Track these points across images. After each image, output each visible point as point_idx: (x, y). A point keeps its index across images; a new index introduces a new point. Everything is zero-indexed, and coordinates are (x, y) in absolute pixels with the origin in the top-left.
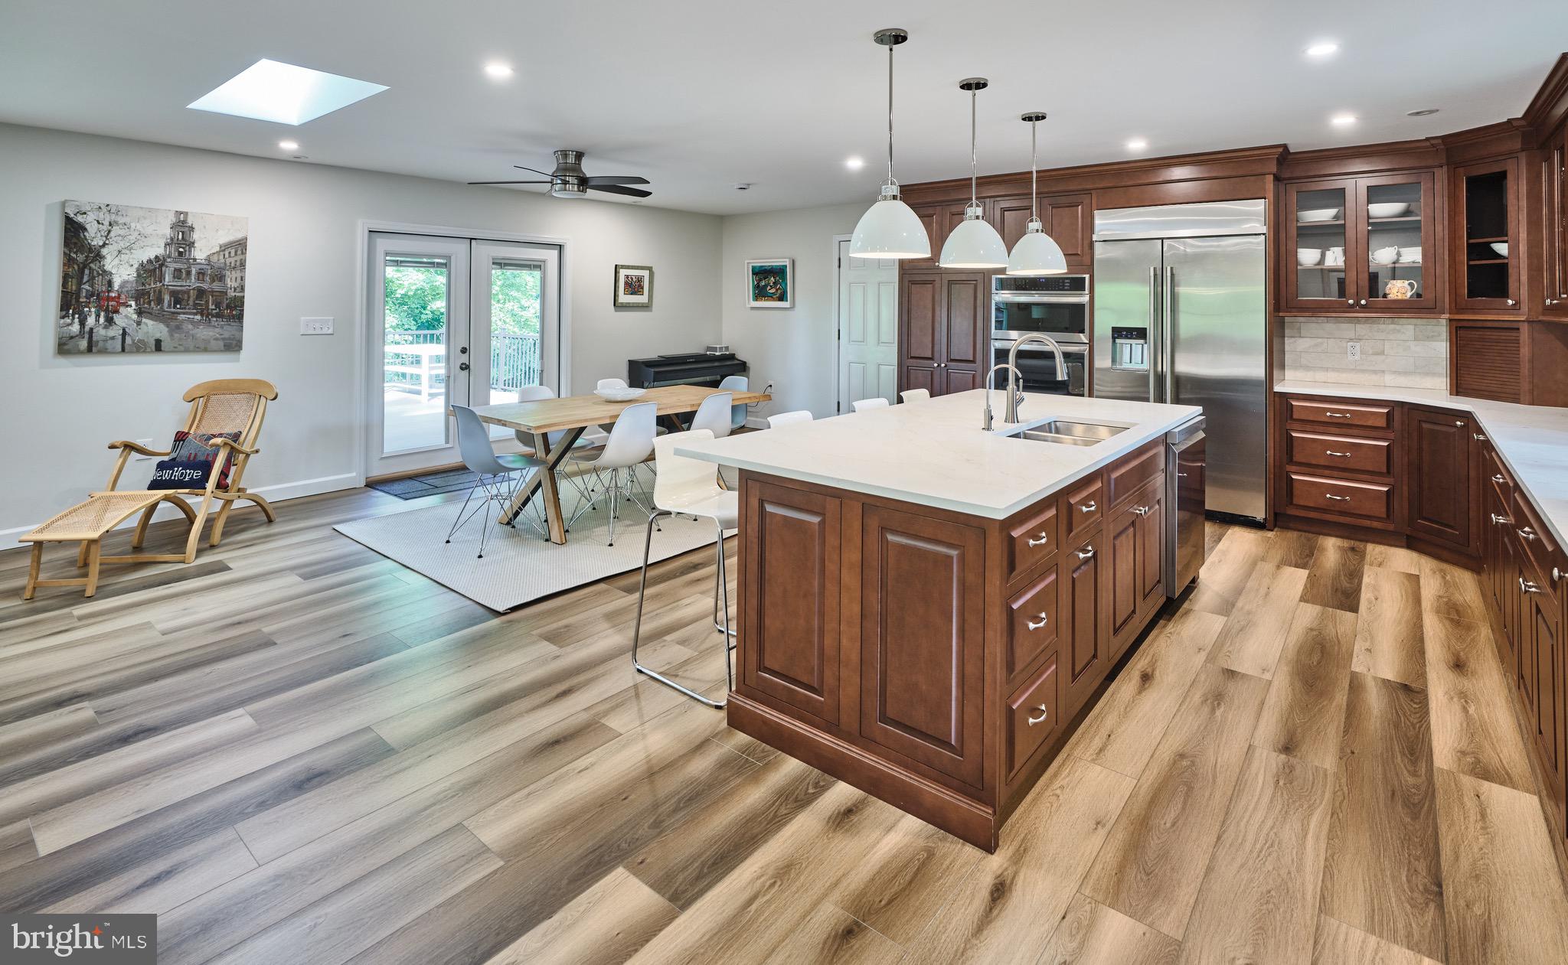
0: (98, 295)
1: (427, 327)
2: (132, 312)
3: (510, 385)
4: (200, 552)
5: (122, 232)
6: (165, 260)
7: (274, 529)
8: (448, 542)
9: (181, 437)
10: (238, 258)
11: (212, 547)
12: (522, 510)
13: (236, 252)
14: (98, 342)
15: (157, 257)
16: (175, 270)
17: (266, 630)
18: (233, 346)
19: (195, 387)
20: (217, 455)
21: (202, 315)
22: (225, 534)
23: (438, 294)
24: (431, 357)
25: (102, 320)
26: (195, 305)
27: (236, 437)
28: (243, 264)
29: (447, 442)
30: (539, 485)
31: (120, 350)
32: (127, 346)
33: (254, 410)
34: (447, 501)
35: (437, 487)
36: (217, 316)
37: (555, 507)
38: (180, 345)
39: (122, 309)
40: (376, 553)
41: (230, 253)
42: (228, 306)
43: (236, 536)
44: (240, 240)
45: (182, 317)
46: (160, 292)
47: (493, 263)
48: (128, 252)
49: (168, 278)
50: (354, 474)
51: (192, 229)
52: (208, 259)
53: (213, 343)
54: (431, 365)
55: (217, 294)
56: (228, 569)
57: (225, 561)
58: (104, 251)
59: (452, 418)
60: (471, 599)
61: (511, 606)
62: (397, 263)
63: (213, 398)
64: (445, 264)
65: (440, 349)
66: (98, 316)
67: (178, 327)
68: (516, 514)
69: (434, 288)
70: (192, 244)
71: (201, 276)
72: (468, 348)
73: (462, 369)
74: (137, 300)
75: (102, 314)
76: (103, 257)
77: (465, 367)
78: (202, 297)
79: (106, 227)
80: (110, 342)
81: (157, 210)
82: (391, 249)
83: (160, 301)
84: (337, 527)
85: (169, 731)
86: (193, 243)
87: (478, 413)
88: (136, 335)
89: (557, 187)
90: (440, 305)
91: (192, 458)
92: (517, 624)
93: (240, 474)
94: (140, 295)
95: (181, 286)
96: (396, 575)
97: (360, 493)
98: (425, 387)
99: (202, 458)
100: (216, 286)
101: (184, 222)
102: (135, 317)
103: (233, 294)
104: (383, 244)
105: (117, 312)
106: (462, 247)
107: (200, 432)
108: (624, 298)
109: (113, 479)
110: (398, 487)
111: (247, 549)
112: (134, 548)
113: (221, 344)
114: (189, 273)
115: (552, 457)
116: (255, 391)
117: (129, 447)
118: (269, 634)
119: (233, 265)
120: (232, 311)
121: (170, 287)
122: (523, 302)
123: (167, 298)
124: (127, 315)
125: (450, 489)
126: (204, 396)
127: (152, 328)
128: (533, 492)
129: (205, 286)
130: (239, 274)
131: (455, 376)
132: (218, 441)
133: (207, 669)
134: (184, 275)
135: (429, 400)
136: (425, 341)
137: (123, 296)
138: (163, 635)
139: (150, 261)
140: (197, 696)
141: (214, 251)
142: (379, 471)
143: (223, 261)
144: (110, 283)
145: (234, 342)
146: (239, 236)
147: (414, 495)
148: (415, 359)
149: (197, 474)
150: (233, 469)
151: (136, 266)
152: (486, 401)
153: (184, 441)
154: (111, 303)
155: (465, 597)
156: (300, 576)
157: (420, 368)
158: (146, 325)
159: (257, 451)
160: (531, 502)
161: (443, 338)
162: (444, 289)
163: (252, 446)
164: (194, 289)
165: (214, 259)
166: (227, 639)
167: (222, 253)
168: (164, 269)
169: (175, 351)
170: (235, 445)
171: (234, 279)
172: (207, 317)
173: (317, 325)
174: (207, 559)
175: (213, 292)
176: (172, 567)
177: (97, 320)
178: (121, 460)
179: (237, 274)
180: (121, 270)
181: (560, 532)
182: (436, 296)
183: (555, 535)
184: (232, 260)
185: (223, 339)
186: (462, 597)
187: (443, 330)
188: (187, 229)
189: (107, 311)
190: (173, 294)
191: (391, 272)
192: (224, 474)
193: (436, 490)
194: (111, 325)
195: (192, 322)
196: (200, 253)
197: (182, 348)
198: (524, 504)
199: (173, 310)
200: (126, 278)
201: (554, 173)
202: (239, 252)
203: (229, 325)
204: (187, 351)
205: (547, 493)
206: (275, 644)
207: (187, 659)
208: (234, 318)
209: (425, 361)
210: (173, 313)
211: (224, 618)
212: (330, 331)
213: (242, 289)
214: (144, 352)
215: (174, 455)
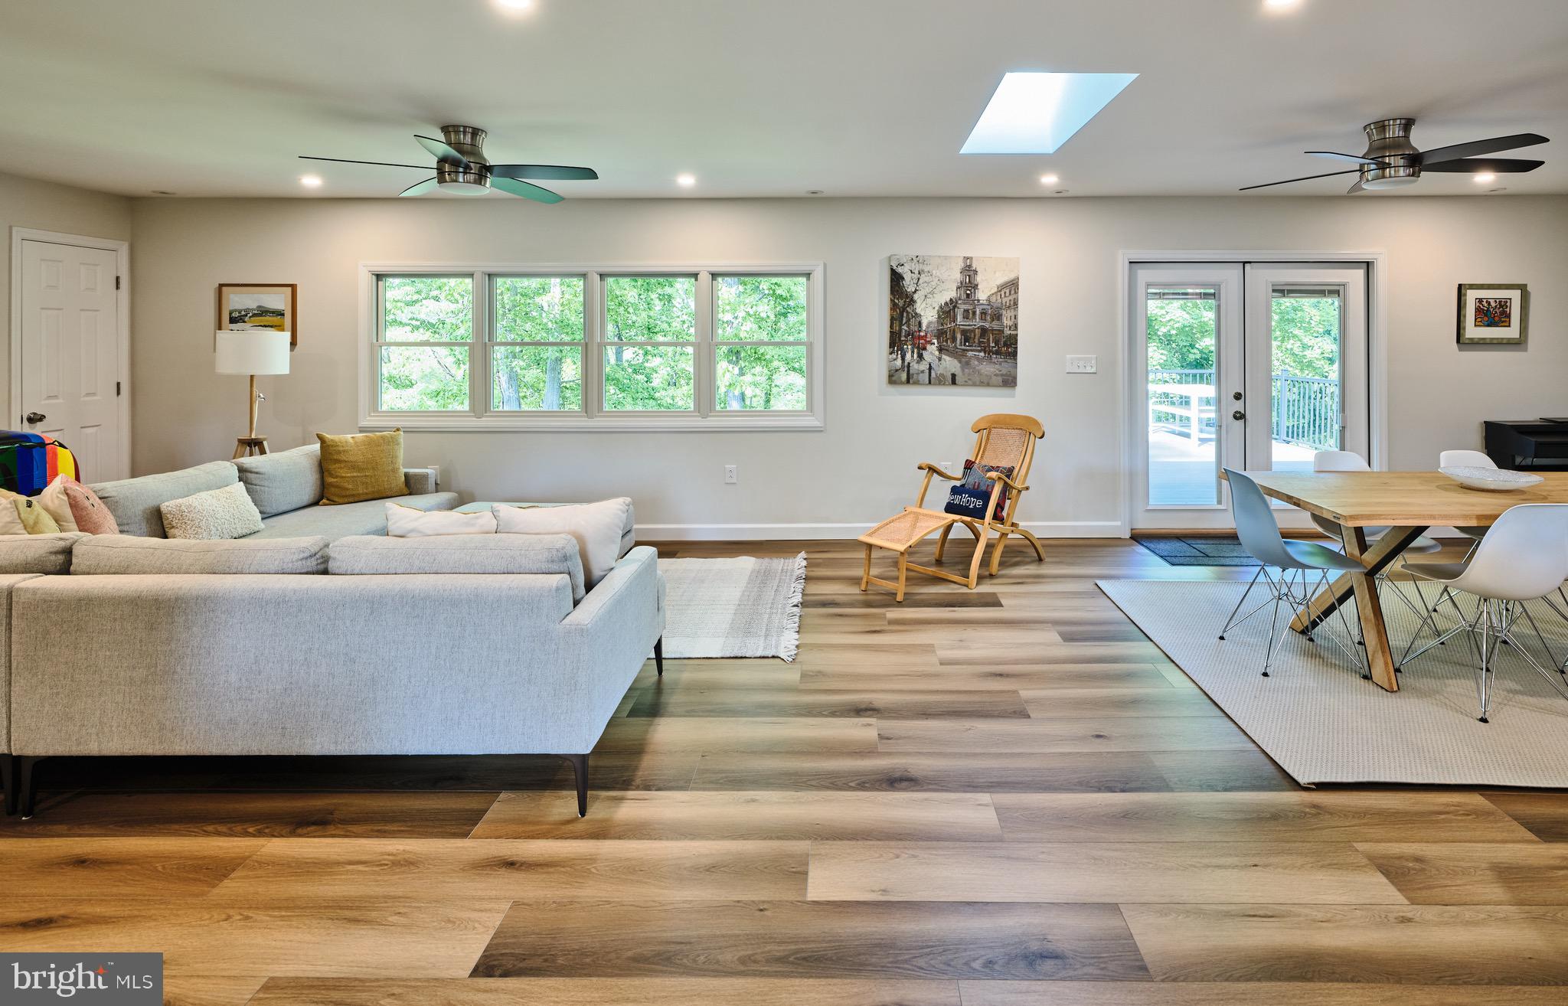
0: (912, 335)
1: (1196, 366)
2: (935, 349)
3: (1294, 434)
4: (981, 578)
5: (927, 279)
6: (957, 303)
7: (1044, 570)
8: (1222, 638)
9: (969, 465)
10: (1011, 298)
11: (991, 576)
12: (1322, 620)
13: (1010, 292)
14: (913, 374)
15: (951, 300)
16: (965, 311)
17: (1025, 694)
18: (1009, 382)
19: (980, 419)
20: (993, 486)
21: (985, 353)
22: (1002, 564)
23: (1206, 331)
24: (1200, 399)
25: (915, 356)
26: (980, 342)
27: (1009, 472)
28: (1016, 304)
29: (1219, 502)
30: (1350, 592)
31: (928, 382)
32: (934, 380)
33: (1025, 446)
34: (1221, 578)
35: (1208, 556)
36: (997, 353)
37: (1379, 632)
38: (969, 379)
39: (928, 347)
40: (1137, 629)
41: (1005, 293)
42: (1005, 344)
43: (1011, 569)
44: (1013, 280)
45: (970, 354)
46: (954, 330)
47: (1274, 291)
48: (931, 296)
49: (959, 318)
50: (1119, 523)
51: (976, 272)
52: (989, 300)
53: (994, 378)
54: (1201, 408)
55: (997, 332)
56: (998, 604)
57: (999, 595)
58: (916, 297)
59: (1225, 483)
60: (1254, 742)
61: (1317, 780)
62: (1160, 296)
63: (994, 431)
64: (1214, 294)
65: (1209, 391)
66: (913, 352)
67: (968, 363)
68: (1314, 624)
69: (1203, 325)
70: (976, 287)
71: (983, 316)
72: (1243, 394)
73: (1235, 417)
74: (938, 339)
75: (916, 350)
76: (915, 302)
77: (1239, 416)
78: (984, 336)
79: (916, 276)
80: (921, 375)
81: (950, 257)
82: (1151, 280)
83: (954, 339)
84: (1101, 583)
85: (925, 790)
86: (977, 285)
87: (1256, 481)
88: (938, 370)
89: (1370, 176)
90: (1208, 342)
91: (976, 487)
92: (1327, 816)
93: (1013, 507)
94: (940, 334)
95: (969, 325)
96: (1159, 667)
97: (1125, 546)
98: (1194, 429)
99: (983, 488)
100: (995, 325)
101: (970, 266)
102: (937, 353)
103: (1009, 332)
104: (1144, 275)
105: (925, 349)
106: (1233, 274)
107: (983, 463)
108: (1472, 331)
109: (920, 497)
110: (1164, 547)
111: (1019, 586)
112: (937, 560)
113: (1000, 379)
114: (974, 313)
115: (1370, 558)
116: (1028, 429)
117: (932, 470)
118: (1026, 702)
119: (1008, 304)
120: (1008, 348)
121: (961, 327)
122: (1306, 340)
123: (959, 336)
124: (932, 351)
125: (1223, 561)
126: (988, 428)
127: (950, 364)
128: (1342, 599)
129: (987, 325)
130: (1012, 313)
131: (1227, 426)
132: (994, 474)
133: (967, 723)
134: (971, 315)
135: (1199, 445)
136: (1194, 381)
137: (929, 335)
138: (941, 664)
139: (946, 304)
140: (954, 755)
141: (993, 291)
142: (1145, 524)
143: (1000, 301)
144: (920, 324)
145: (1011, 378)
146: (1012, 276)
147: (1182, 560)
148: (1184, 400)
149: (979, 503)
150: (1008, 502)
151: (937, 308)
152: (1268, 465)
153: (971, 469)
154: (921, 342)
155: (1246, 734)
156: (1061, 634)
157: (1190, 409)
158: (945, 360)
159: (1027, 488)
160: (1336, 612)
161: (1214, 377)
162: (1212, 325)
163: (1023, 483)
164: (978, 328)
165: (993, 299)
166: (988, 692)
167: (999, 294)
168: (956, 310)
169: (966, 384)
170: (1009, 481)
171: (1009, 318)
172: (989, 354)
173: (1081, 364)
174: (986, 588)
175: (993, 330)
176: (959, 589)
177: (913, 356)
178: (926, 480)
179: (1010, 313)
180: (927, 313)
181: (1388, 673)
182: (1204, 332)
183: (1379, 671)
184: (1007, 299)
185: (1002, 375)
186: (1241, 733)
187: (1213, 370)
188: (972, 273)
189: (918, 348)
190: (964, 332)
191: (1154, 307)
192: (1000, 506)
193: (1206, 560)
194: (921, 360)
195: (977, 358)
196: (982, 295)
197: (970, 382)
198: (1328, 612)
199: (963, 347)
200: (930, 319)
201: (1365, 155)
202: (1013, 292)
203: (1006, 362)
204: (974, 385)
205: (1364, 608)
206: (1029, 717)
207: (953, 702)
208: (1009, 356)
209: (1194, 402)
210: (964, 350)
211: (990, 664)
212: (1093, 370)
213: (1016, 326)
214: (944, 384)
215: (963, 482)
